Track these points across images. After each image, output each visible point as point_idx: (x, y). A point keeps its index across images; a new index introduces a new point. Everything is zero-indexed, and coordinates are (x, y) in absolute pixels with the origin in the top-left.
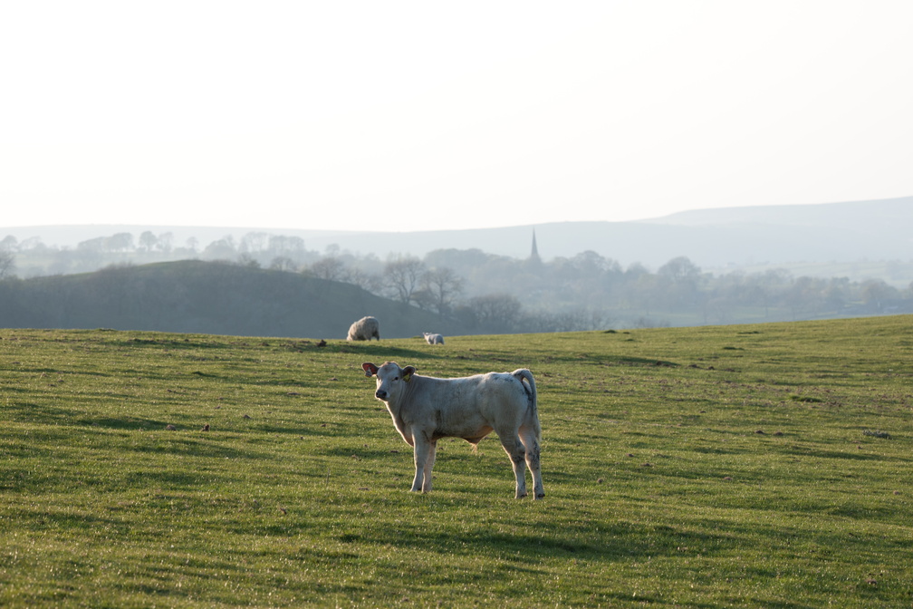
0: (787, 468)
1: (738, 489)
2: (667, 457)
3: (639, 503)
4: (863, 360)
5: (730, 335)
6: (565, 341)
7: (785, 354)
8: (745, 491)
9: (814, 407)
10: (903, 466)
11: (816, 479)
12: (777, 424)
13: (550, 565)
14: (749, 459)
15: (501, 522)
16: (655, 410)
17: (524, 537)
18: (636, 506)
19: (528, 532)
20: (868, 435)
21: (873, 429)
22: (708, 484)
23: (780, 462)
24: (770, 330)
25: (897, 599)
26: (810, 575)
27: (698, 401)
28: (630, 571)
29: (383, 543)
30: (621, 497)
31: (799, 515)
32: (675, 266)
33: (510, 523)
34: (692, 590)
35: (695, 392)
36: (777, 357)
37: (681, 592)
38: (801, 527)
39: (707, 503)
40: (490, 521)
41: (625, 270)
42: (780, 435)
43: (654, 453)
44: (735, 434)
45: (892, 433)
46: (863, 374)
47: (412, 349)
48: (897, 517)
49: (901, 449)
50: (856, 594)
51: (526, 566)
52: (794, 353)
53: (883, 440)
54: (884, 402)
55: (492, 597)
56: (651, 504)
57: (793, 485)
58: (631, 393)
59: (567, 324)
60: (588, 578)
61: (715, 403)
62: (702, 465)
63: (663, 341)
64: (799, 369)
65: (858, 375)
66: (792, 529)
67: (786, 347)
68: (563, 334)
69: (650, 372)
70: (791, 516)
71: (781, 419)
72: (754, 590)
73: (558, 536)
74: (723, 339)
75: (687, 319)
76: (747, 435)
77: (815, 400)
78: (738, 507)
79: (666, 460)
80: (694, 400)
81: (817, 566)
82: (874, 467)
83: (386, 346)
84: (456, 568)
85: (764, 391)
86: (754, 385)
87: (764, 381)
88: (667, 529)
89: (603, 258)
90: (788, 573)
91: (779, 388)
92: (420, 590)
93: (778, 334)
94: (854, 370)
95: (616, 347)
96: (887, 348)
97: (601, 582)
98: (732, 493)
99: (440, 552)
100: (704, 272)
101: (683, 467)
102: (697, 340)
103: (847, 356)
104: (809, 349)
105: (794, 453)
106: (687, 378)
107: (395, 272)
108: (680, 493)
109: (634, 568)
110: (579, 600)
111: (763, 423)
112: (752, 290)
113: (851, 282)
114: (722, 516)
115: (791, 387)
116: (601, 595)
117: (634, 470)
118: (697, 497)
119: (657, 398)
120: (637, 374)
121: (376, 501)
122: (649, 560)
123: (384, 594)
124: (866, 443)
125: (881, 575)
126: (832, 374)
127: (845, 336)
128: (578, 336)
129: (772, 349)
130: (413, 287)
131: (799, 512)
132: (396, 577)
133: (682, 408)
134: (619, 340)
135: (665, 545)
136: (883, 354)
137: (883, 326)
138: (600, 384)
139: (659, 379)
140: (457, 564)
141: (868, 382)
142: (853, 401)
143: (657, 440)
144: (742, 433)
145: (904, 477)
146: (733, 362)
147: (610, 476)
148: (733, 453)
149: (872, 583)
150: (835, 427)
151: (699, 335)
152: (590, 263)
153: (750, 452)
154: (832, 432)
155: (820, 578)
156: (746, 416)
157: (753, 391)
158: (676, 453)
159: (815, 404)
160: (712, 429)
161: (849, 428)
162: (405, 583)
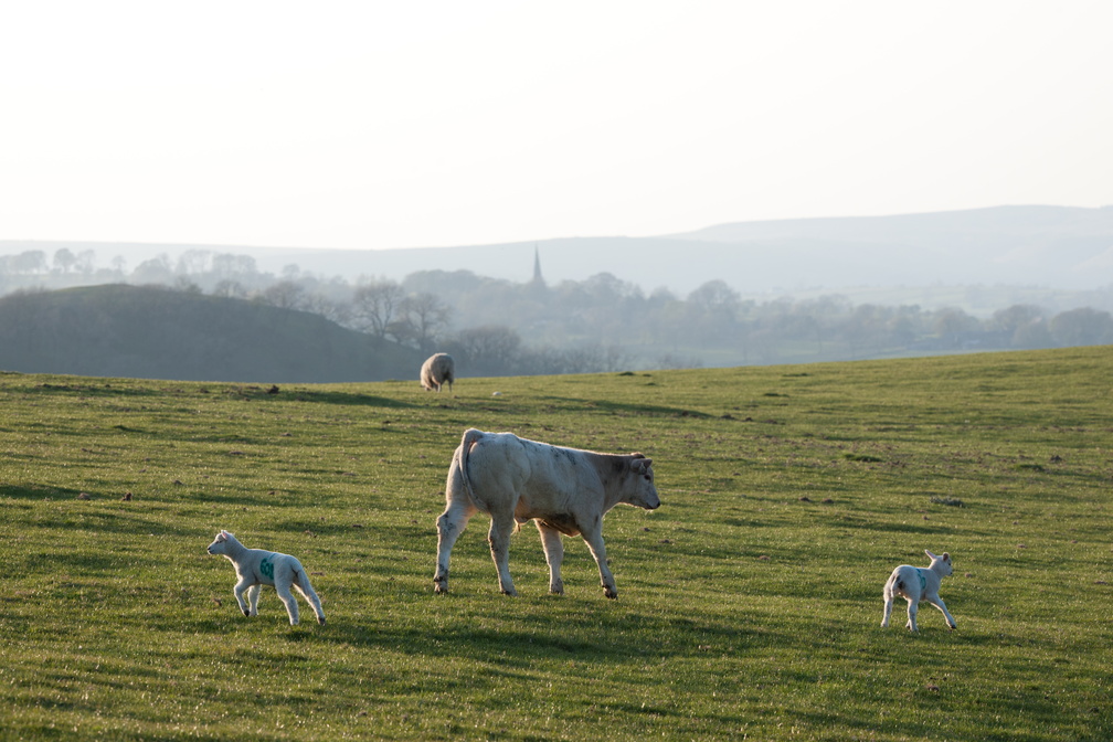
0: (837, 544)
1: (776, 571)
2: (691, 532)
3: (654, 590)
4: (934, 409)
5: (772, 378)
6: (572, 385)
7: (839, 401)
8: (785, 573)
9: (872, 468)
10: (977, 542)
11: (872, 558)
12: (826, 489)
13: (542, 669)
14: (790, 533)
15: (484, 615)
16: (678, 472)
17: (512, 634)
18: (649, 594)
19: (516, 628)
20: (937, 502)
21: (943, 494)
22: (740, 565)
23: (829, 537)
24: (821, 372)
25: (964, 709)
26: (858, 679)
27: (732, 460)
28: (640, 675)
29: (339, 641)
30: (633, 582)
31: (847, 604)
32: (708, 291)
33: (494, 616)
34: (714, 699)
35: (728, 449)
36: (828, 406)
37: (700, 701)
38: (849, 619)
39: (737, 590)
40: (471, 614)
41: (647, 295)
42: (830, 502)
43: (675, 526)
44: (775, 501)
45: (964, 500)
46: (933, 426)
47: (383, 396)
48: (967, 606)
49: (977, 519)
50: (913, 703)
51: (513, 671)
52: (849, 401)
53: (955, 508)
54: (957, 461)
55: (469, 710)
56: (669, 591)
57: (843, 565)
58: (650, 451)
59: (575, 364)
60: (588, 684)
61: (752, 463)
62: (733, 541)
63: (690, 385)
64: (856, 420)
65: (928, 427)
66: (838, 622)
67: (840, 392)
68: (569, 377)
69: (674, 424)
70: (839, 605)
71: (832, 483)
72: (790, 699)
73: (553, 633)
74: (764, 383)
75: (722, 358)
76: (790, 503)
77: (874, 460)
78: (776, 594)
79: (689, 535)
80: (727, 460)
81: (867, 669)
82: (942, 543)
83: (352, 393)
84: (426, 673)
85: (812, 448)
86: (800, 440)
87: (812, 435)
88: (686, 622)
89: (620, 282)
90: (832, 677)
91: (830, 443)
92: (382, 701)
93: (831, 377)
94: (922, 421)
95: (634, 394)
96: (962, 394)
97: (603, 690)
98: (768, 576)
99: (409, 652)
100: (744, 298)
101: (710, 544)
102: (732, 384)
103: (915, 404)
104: (868, 396)
105: (845, 526)
106: (718, 431)
107: (367, 299)
108: (705, 577)
109: (644, 671)
110: (577, 712)
111: (810, 488)
112: (801, 322)
113: (923, 310)
114: (755, 606)
115: (845, 443)
116: (603, 706)
117: (650, 548)
118: (724, 581)
119: (681, 456)
120: (658, 427)
121: (332, 590)
122: (663, 663)
123: (338, 706)
124: (934, 512)
125: (945, 679)
126: (895, 427)
127: (913, 379)
128: (589, 379)
129: (823, 395)
130: (388, 317)
131: (848, 601)
132: (353, 684)
133: (712, 470)
134: (637, 384)
135: (684, 643)
136: (959, 401)
137: (958, 367)
138: (612, 440)
139: (685, 432)
140: (427, 668)
141: (939, 436)
142: (920, 460)
143: (680, 510)
144: (783, 500)
145: (978, 555)
146: (776, 412)
147: (620, 556)
148: (772, 526)
149: (934, 689)
150: (897, 493)
151: (735, 378)
152: (605, 288)
153: (792, 524)
154: (893, 499)
155: (870, 683)
156: (789, 479)
157: (798, 448)
158: (702, 527)
159: (874, 464)
160: (748, 495)
161: (914, 494)
162: (363, 692)
